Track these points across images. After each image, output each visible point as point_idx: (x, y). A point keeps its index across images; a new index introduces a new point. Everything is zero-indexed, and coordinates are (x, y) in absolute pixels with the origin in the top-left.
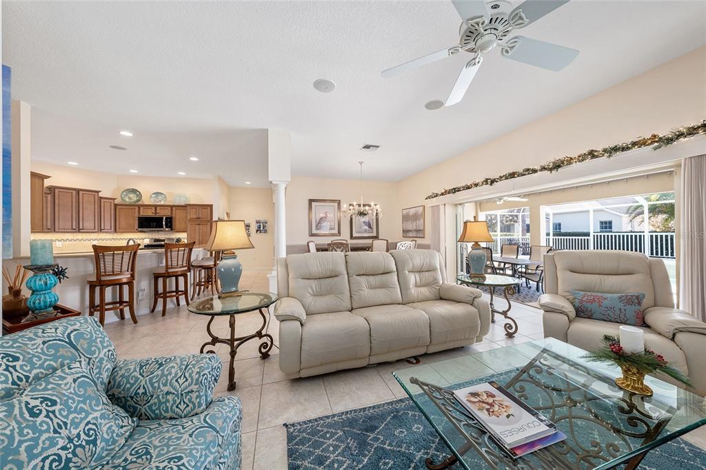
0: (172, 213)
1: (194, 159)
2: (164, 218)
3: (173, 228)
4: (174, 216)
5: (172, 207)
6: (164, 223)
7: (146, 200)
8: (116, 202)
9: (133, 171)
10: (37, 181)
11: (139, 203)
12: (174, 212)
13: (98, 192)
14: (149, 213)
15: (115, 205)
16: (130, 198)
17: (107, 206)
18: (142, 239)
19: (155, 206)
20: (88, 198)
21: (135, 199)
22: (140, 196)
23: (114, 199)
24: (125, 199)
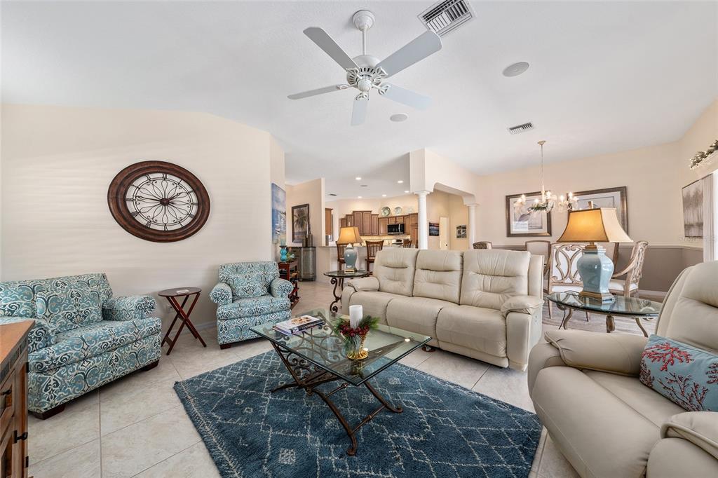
0: (404, 222)
1: (400, 182)
2: (400, 225)
3: (405, 231)
5: (404, 216)
6: (399, 229)
7: (394, 213)
9: (384, 196)
10: (329, 212)
11: (390, 216)
12: (405, 220)
13: (371, 211)
14: (392, 222)
15: (378, 218)
16: (385, 213)
17: (375, 219)
18: (391, 240)
19: (396, 217)
20: (367, 216)
21: (387, 213)
22: (389, 211)
23: (378, 215)
24: (383, 214)
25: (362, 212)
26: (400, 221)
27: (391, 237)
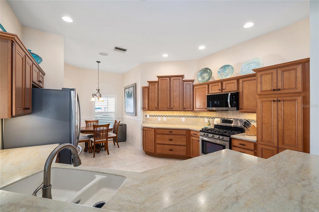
0: (238, 88)
2: (229, 94)
3: (240, 107)
4: (241, 91)
5: (238, 79)
6: (229, 101)
7: (216, 77)
8: (194, 84)
11: (211, 80)
12: (241, 85)
13: (182, 76)
14: (215, 90)
15: (193, 86)
16: (203, 78)
17: (188, 87)
18: (214, 118)
19: (222, 82)
20: (176, 83)
21: (207, 78)
22: (210, 74)
23: (193, 81)
24: (200, 79)
25: (170, 77)
26: (231, 88)
27: (213, 114)
